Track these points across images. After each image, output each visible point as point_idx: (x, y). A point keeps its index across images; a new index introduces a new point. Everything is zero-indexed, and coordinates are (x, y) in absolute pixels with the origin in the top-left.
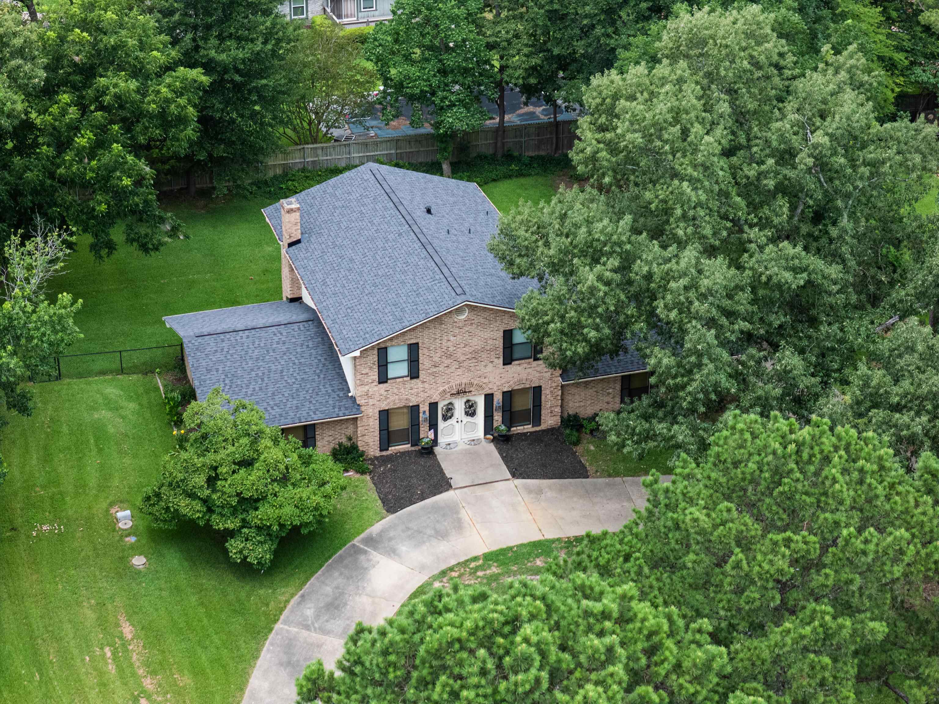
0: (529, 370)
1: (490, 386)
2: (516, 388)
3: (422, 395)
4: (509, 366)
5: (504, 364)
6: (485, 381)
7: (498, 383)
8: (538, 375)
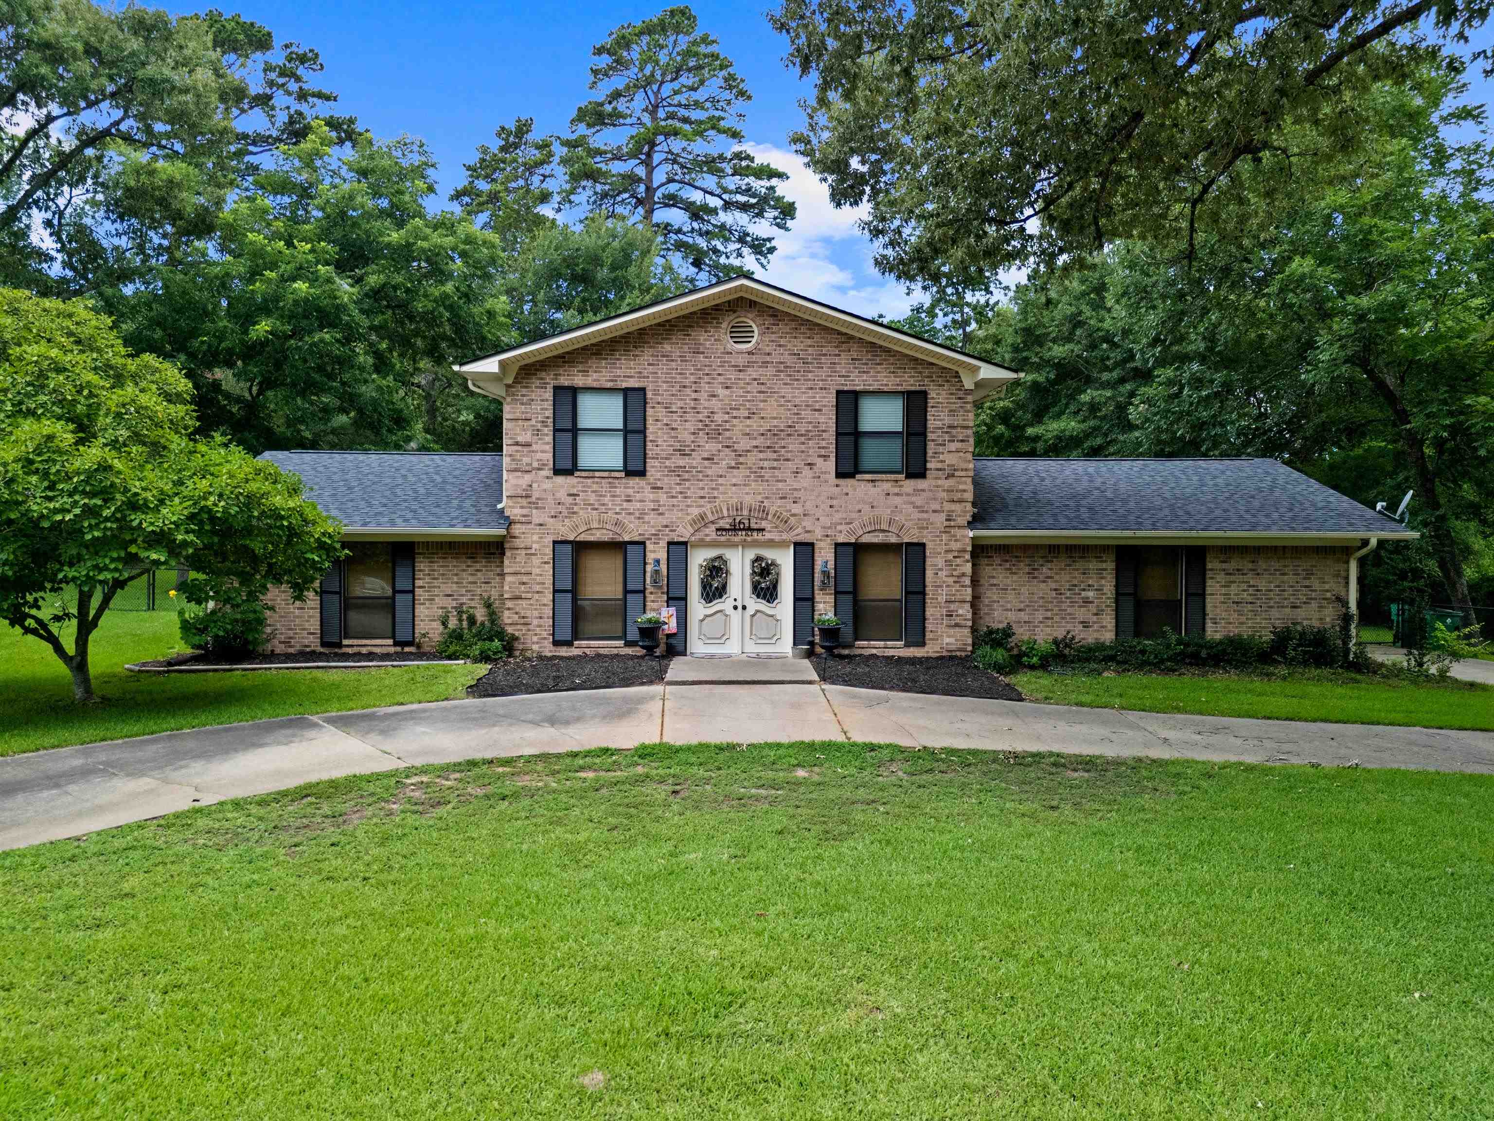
0: (898, 500)
1: (807, 523)
2: (867, 539)
3: (651, 517)
4: (850, 482)
5: (839, 475)
6: (797, 509)
7: (825, 521)
8: (916, 515)
